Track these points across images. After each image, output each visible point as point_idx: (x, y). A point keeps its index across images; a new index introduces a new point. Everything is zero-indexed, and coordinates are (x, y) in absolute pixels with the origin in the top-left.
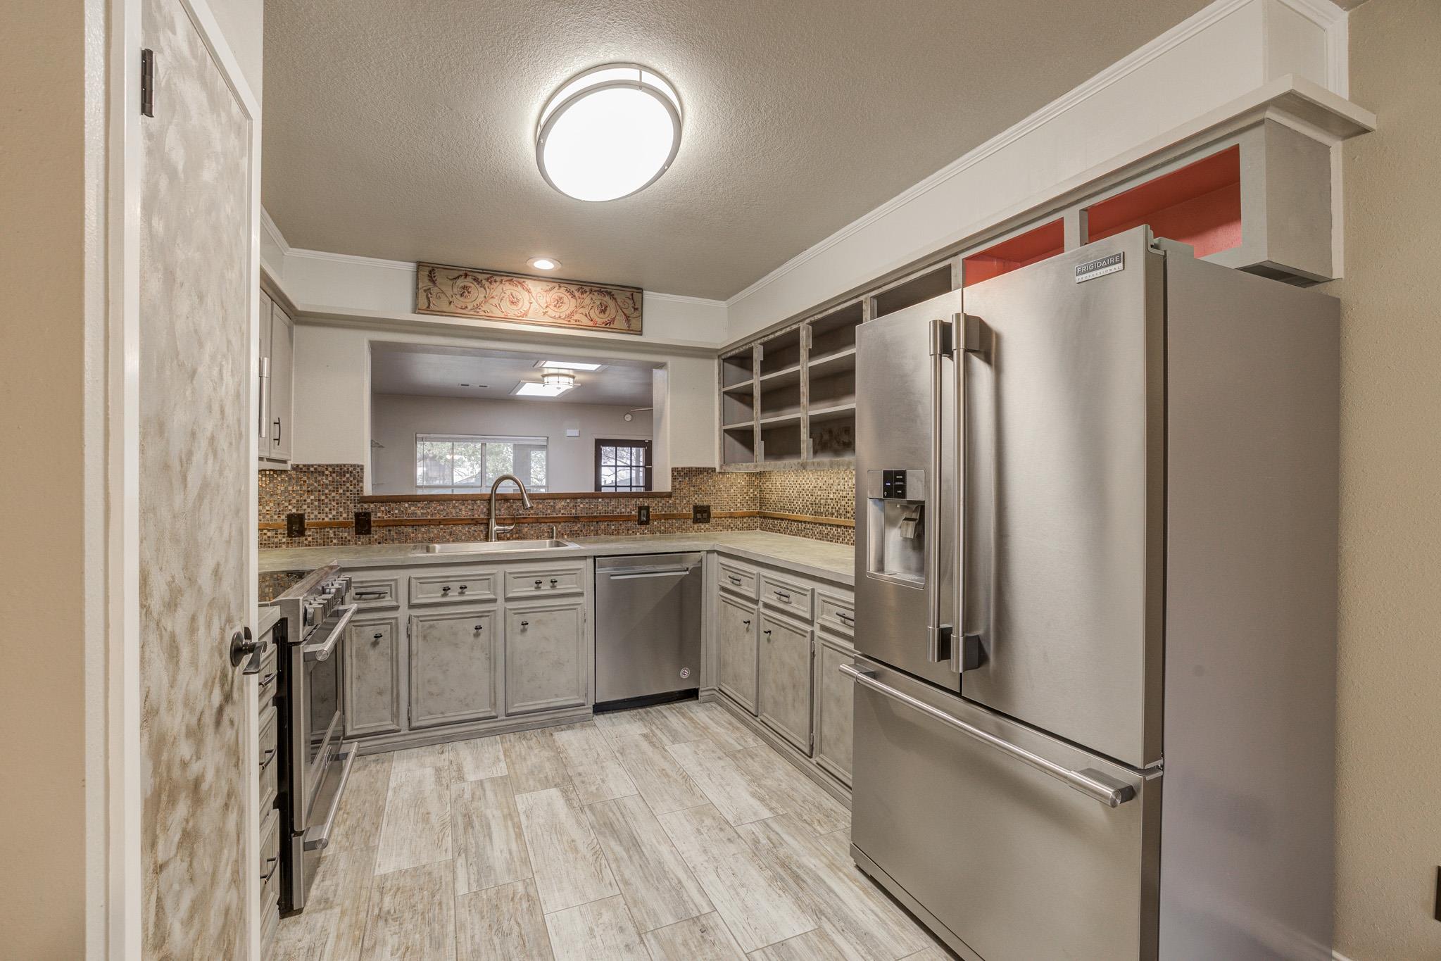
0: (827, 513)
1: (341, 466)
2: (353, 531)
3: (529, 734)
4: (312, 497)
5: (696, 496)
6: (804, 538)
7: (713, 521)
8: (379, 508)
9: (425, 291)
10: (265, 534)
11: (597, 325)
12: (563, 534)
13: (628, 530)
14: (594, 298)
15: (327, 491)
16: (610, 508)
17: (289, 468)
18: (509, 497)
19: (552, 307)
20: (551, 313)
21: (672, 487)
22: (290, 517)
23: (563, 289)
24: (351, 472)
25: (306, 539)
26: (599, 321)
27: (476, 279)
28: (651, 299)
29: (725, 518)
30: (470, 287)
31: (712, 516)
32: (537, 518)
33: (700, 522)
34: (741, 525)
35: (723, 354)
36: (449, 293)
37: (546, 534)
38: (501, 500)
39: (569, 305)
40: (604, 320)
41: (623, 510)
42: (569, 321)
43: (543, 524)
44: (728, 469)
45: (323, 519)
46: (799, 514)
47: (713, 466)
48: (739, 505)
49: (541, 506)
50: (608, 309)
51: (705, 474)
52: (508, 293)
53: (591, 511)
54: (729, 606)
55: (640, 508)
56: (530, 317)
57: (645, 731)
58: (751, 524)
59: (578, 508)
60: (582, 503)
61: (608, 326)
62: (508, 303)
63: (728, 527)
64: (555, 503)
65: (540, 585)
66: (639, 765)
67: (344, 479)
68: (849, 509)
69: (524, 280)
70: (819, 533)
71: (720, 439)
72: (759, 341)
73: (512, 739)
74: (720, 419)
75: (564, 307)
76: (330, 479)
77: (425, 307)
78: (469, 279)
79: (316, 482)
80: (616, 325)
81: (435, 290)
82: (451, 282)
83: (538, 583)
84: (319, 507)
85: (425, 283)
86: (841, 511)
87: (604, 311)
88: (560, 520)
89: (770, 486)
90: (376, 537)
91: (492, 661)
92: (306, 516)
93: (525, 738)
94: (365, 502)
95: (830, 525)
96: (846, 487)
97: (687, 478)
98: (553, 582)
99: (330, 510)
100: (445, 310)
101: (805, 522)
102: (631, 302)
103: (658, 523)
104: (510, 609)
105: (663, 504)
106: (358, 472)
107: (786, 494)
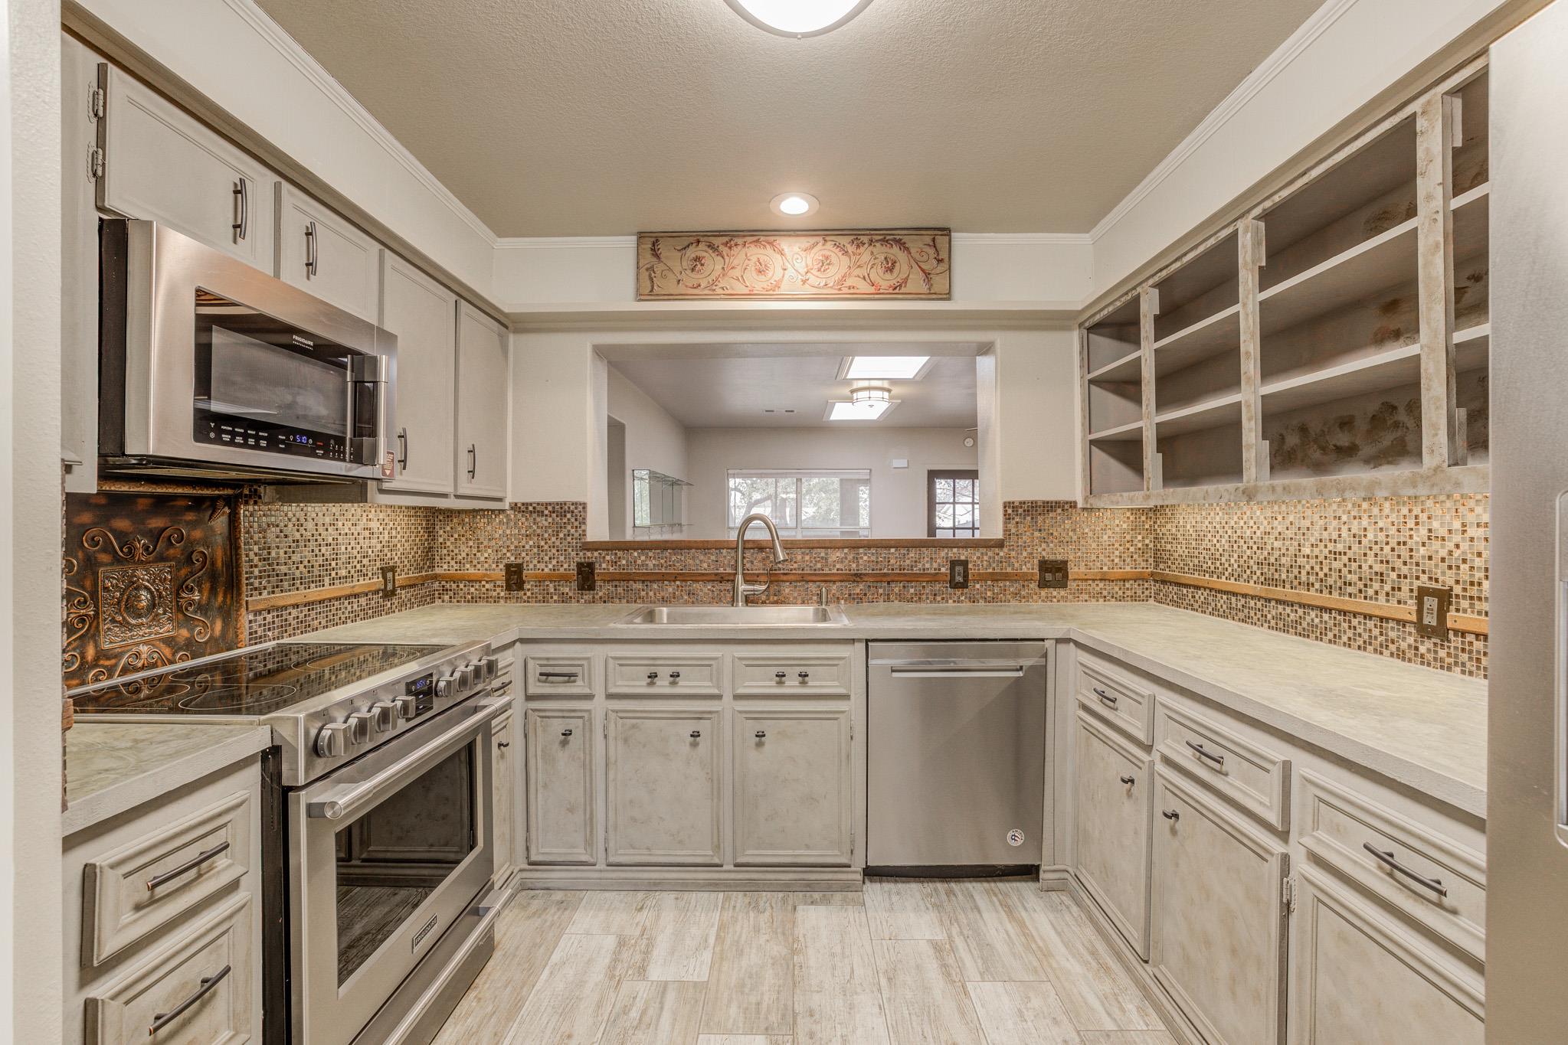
0: (1296, 583)
1: (561, 504)
2: (574, 585)
3: (764, 899)
4: (531, 543)
5: (1044, 545)
6: (1244, 625)
7: (1072, 585)
8: (604, 557)
9: (647, 270)
10: (484, 586)
11: (881, 291)
12: (838, 598)
13: (935, 595)
14: (875, 250)
15: (546, 535)
16: (908, 562)
17: (507, 507)
18: (764, 545)
19: (814, 272)
20: (813, 280)
21: (1005, 531)
22: (508, 566)
23: (829, 243)
24: (573, 512)
25: (525, 594)
26: (884, 285)
27: (711, 246)
28: (963, 243)
29: (1094, 580)
30: (704, 257)
31: (1070, 577)
32: (803, 575)
33: (1049, 587)
34: (1120, 593)
35: (1088, 319)
36: (677, 269)
37: (815, 598)
38: (753, 549)
39: (840, 264)
40: (891, 283)
41: (927, 566)
42: (840, 289)
43: (811, 584)
44: (1096, 503)
45: (543, 570)
46: (1232, 580)
47: (1073, 499)
48: (1117, 560)
49: (807, 558)
50: (897, 265)
51: (1059, 511)
52: (754, 259)
53: (879, 567)
54: (1095, 742)
55: (954, 564)
56: (784, 289)
57: (940, 936)
58: (1139, 592)
59: (861, 561)
60: (865, 554)
61: (897, 291)
62: (754, 274)
63: (1099, 596)
64: (827, 554)
65: (784, 678)
66: (914, 1017)
67: (565, 520)
68: (1353, 578)
69: (775, 238)
70: (1278, 617)
71: (1084, 456)
72: (1151, 282)
73: (738, 906)
74: (1083, 425)
75: (832, 270)
76: (550, 520)
77: (647, 291)
78: (702, 246)
79: (534, 524)
80: (910, 287)
81: (659, 268)
82: (680, 254)
83: (781, 676)
84: (539, 554)
85: (648, 258)
86: (1330, 581)
87: (890, 270)
88: (833, 579)
89: (1174, 530)
90: (601, 594)
91: (715, 782)
92: (525, 565)
93: (756, 907)
94: (588, 550)
95: (1302, 605)
96: (1345, 533)
97: (1029, 518)
98: (803, 676)
99: (550, 558)
100: (672, 293)
101: (1245, 596)
102: (931, 251)
103: (982, 586)
104: (740, 712)
105: (990, 558)
106: (580, 512)
107: (1206, 544)
